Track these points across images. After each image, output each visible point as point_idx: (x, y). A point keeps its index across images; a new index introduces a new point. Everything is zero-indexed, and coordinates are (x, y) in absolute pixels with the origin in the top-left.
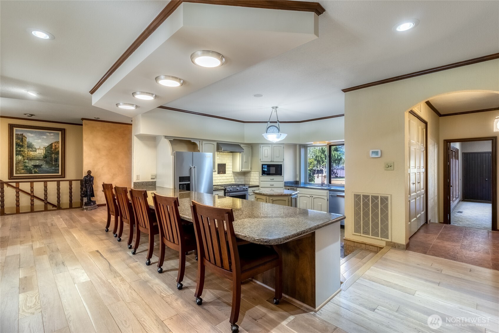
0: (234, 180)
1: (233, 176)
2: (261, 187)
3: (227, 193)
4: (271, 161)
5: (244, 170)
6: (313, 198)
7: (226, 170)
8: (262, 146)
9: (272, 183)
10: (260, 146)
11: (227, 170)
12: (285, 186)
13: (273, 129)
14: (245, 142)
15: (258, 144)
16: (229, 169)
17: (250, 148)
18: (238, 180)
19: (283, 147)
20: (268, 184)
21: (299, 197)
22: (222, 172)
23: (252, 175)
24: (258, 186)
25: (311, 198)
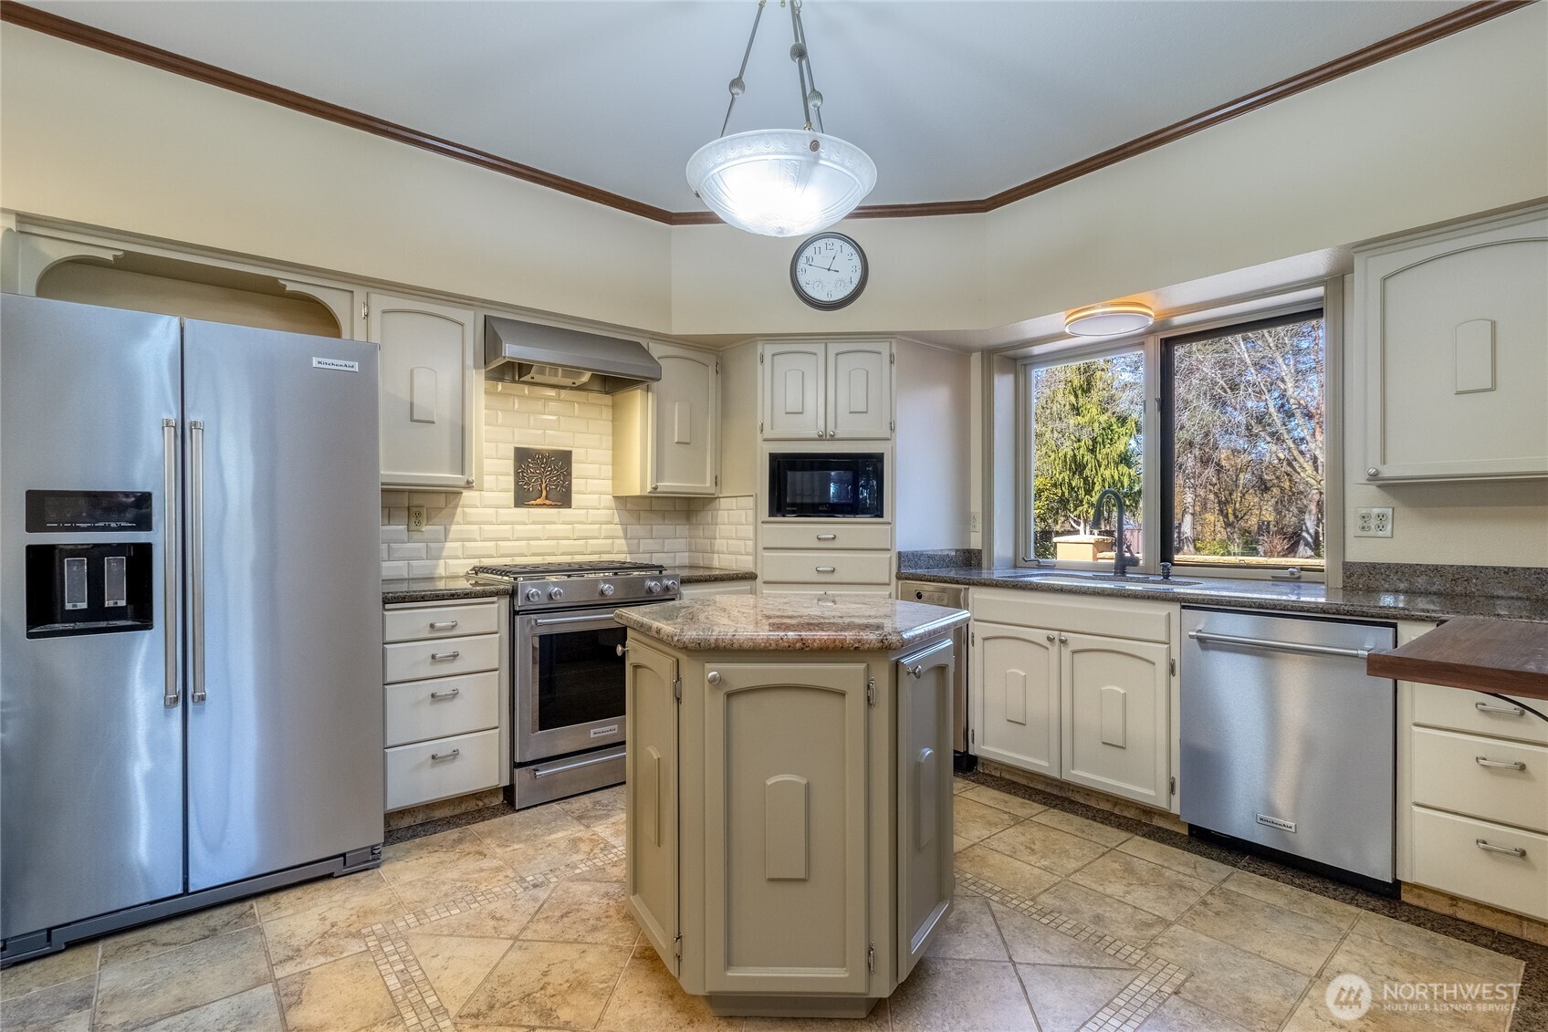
0: (623, 541)
1: (617, 519)
2: (765, 583)
3: (528, 612)
4: (821, 438)
5: (670, 485)
6: (1066, 652)
7: (574, 488)
8: (769, 349)
9: (826, 559)
10: (759, 350)
11: (576, 484)
12: (899, 577)
13: (832, 254)
14: (676, 330)
15: (749, 340)
16: (594, 484)
17: (712, 369)
18: (647, 544)
19: (891, 356)
20: (804, 564)
21: (978, 640)
22: (547, 498)
23: (723, 516)
24: (750, 577)
25: (1054, 649)
